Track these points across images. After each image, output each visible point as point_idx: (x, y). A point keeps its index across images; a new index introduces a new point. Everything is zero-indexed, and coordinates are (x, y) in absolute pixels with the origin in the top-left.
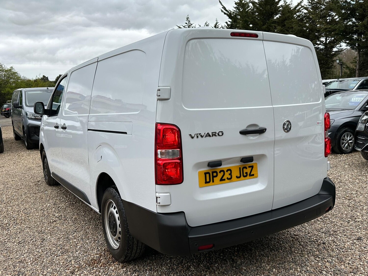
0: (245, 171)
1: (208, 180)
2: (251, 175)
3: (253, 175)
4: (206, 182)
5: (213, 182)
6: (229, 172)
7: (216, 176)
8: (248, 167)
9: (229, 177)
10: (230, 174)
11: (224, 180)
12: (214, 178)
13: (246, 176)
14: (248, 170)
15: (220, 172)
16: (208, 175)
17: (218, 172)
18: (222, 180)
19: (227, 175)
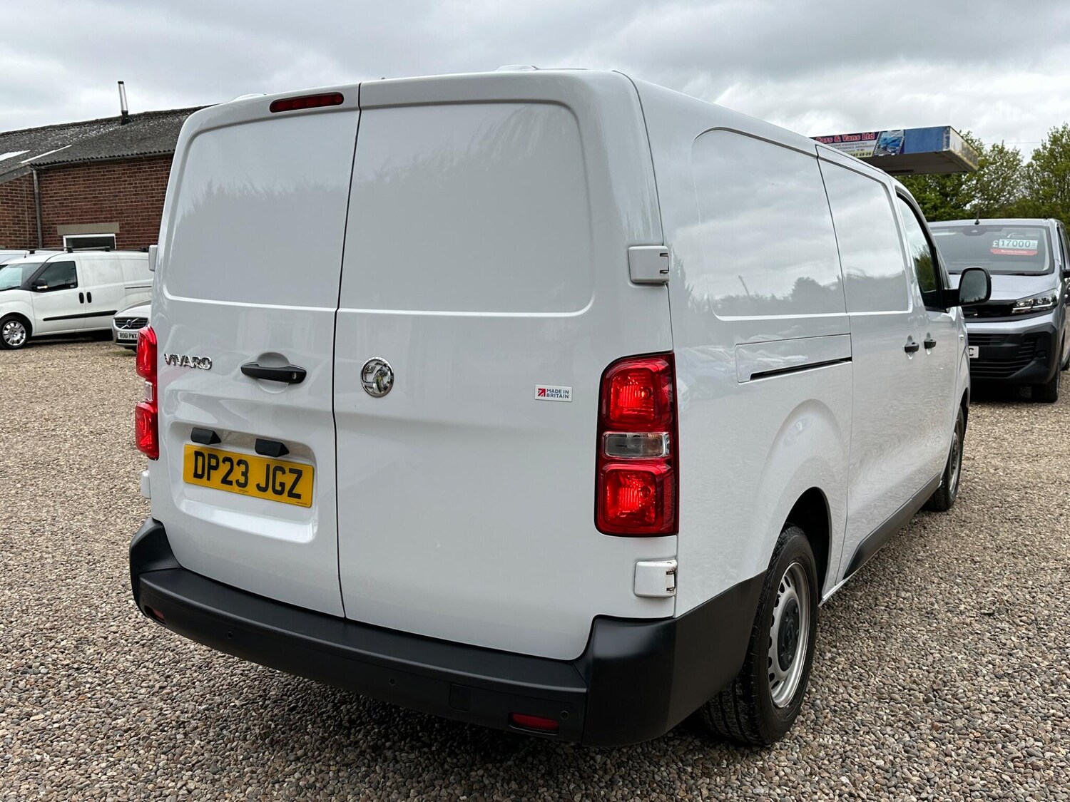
0: (280, 477)
1: (200, 472)
2: (291, 494)
3: (298, 496)
4: (196, 475)
5: (209, 479)
6: (243, 468)
7: (216, 468)
8: (287, 471)
9: (242, 480)
10: (245, 474)
11: (230, 483)
12: (212, 471)
13: (280, 493)
14: (288, 479)
15: (224, 461)
16: (200, 459)
17: (221, 460)
18: (225, 481)
19: (237, 475)
